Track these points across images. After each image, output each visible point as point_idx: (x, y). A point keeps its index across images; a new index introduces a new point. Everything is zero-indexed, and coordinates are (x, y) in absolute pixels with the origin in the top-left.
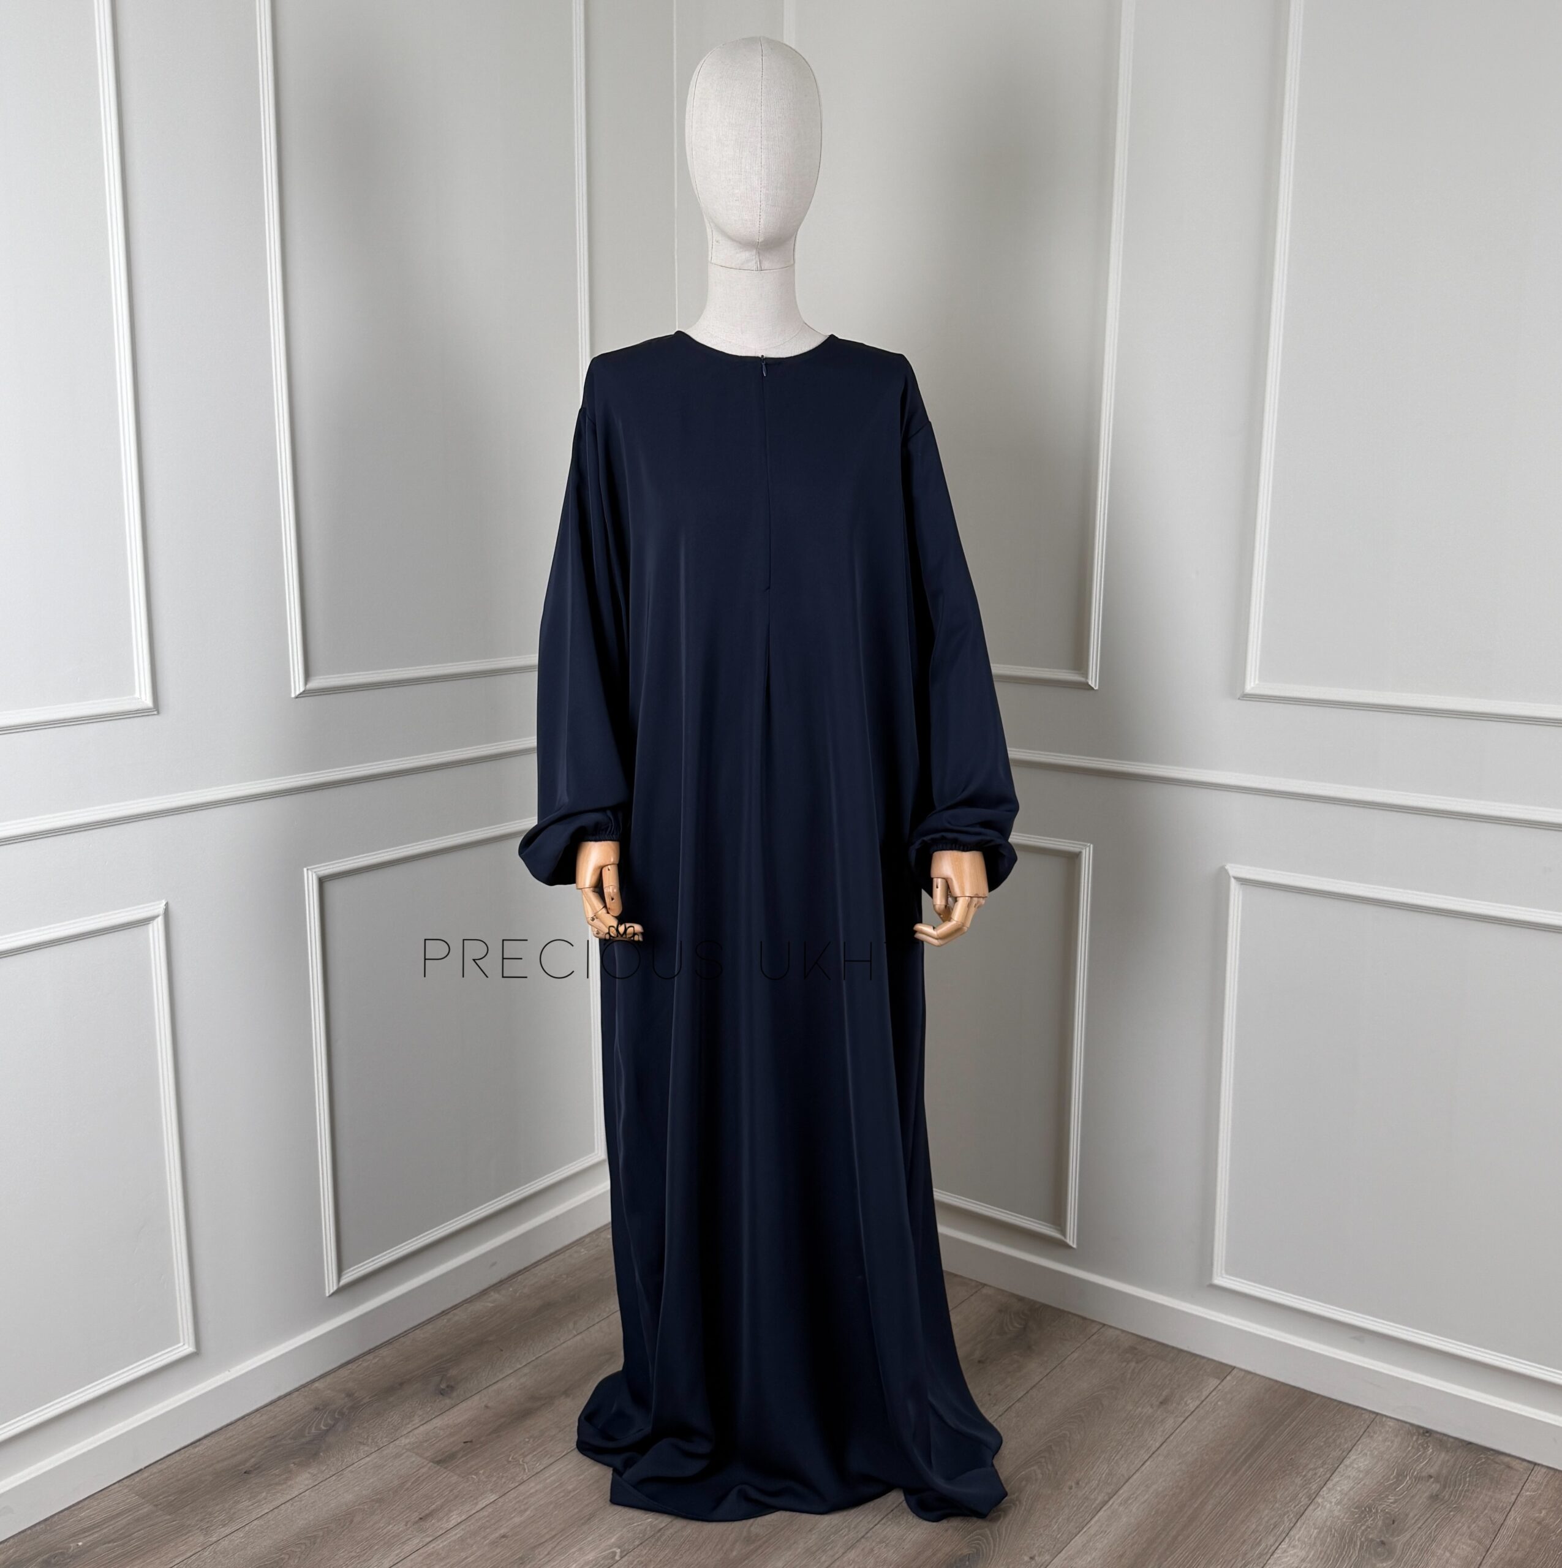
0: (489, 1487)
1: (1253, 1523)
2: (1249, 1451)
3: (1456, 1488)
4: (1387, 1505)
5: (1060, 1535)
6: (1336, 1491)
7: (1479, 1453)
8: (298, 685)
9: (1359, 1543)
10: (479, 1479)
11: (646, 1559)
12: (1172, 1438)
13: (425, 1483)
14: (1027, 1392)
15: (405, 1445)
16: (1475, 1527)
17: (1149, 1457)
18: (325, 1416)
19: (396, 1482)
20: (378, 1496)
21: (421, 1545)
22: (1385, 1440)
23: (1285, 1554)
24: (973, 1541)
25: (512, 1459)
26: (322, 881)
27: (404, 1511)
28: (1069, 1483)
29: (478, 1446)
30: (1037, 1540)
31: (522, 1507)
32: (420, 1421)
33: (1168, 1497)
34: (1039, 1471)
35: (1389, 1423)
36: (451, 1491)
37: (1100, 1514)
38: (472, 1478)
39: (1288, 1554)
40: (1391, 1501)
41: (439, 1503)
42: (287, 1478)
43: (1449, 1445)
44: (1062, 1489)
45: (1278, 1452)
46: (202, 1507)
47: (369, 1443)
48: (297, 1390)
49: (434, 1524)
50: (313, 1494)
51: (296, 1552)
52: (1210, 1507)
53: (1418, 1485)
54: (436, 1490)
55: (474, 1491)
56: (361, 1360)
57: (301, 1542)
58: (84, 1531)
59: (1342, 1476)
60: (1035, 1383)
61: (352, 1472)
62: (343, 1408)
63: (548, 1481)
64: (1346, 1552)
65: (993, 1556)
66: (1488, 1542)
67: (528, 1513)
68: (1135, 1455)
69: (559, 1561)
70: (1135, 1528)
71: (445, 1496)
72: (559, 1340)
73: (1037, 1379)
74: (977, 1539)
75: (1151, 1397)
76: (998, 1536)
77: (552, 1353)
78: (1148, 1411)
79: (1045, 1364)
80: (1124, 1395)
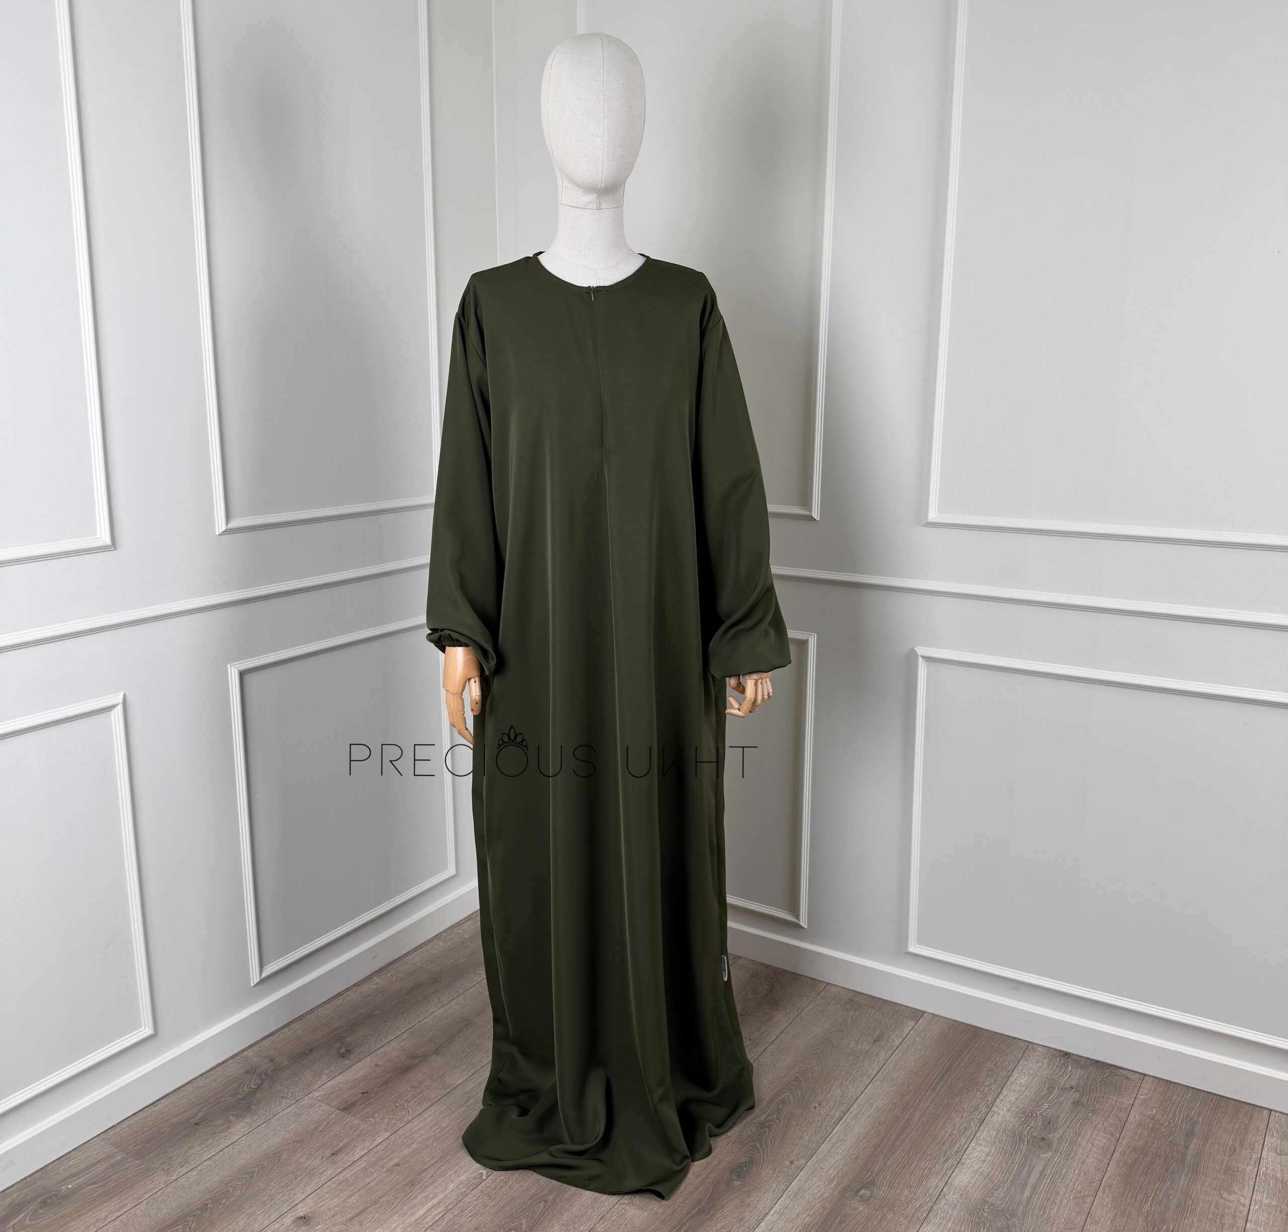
0: (383, 1127)
1: (949, 1128)
2: (941, 1074)
3: (1091, 1095)
4: (1044, 1110)
5: (810, 1144)
6: (1006, 1101)
7: (1105, 1068)
8: (220, 525)
9: (1026, 1140)
10: (375, 1121)
12: (885, 1067)
13: (334, 1126)
14: (778, 1037)
15: (317, 1097)
16: (1107, 1124)
17: (871, 1082)
18: (254, 1077)
19: (312, 1126)
20: (299, 1138)
21: (333, 1174)
22: (1037, 1062)
23: (975, 1151)
24: (746, 1152)
25: (399, 1104)
26: (242, 674)
27: (320, 1149)
28: (814, 1105)
29: (372, 1096)
30: (795, 1148)
31: (409, 1142)
32: (327, 1078)
33: (886, 1111)
34: (791, 1097)
35: (1039, 1049)
36: (356, 1130)
37: (838, 1127)
38: (370, 1120)
39: (977, 1150)
40: (1045, 1107)
41: (346, 1141)
42: (228, 1127)
43: (1083, 1064)
44: (809, 1109)
45: (962, 1074)
46: (163, 1154)
47: (289, 1097)
48: (232, 1058)
49: (343, 1157)
50: (248, 1139)
51: (239, 1185)
52: (917, 1118)
53: (1064, 1094)
54: (343, 1131)
55: (372, 1130)
56: (279, 1032)
57: (242, 1176)
58: (72, 1176)
59: (1009, 1090)
60: (782, 1030)
61: (277, 1120)
62: (267, 1070)
63: (427, 1120)
64: (1018, 1147)
65: (763, 1162)
66: (1117, 1135)
67: (414, 1146)
68: (859, 1081)
69: (440, 1182)
70: (865, 1136)
71: (350, 1136)
72: (428, 1012)
73: (784, 1027)
74: (751, 1150)
75: (867, 1037)
76: (765, 1147)
77: (423, 1022)
78: (866, 1047)
79: (789, 1015)
80: (847, 1036)
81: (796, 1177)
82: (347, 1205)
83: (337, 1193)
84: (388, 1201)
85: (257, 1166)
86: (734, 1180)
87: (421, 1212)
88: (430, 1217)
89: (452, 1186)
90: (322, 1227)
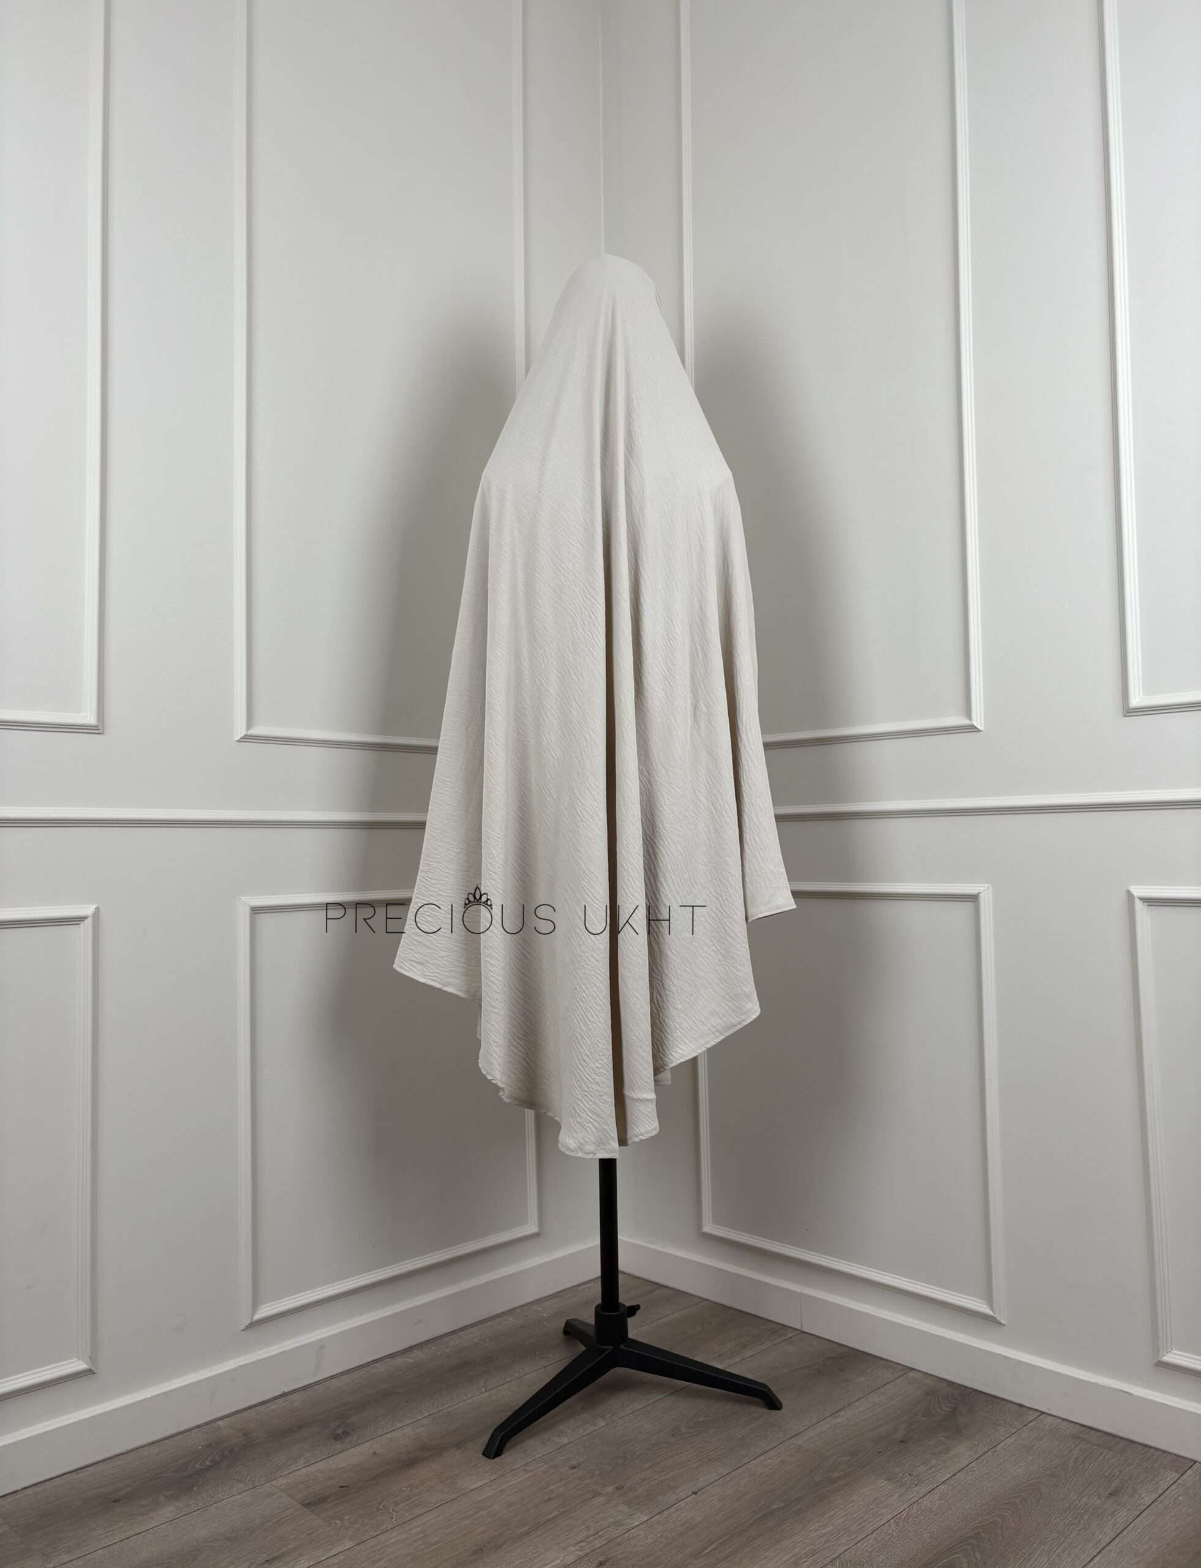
0: (350, 1533)
8: (241, 729)
10: (342, 1525)
12: (1125, 1533)
14: (954, 1475)
15: (280, 1486)
18: (215, 1452)
19: (257, 1522)
20: (234, 1535)
25: (383, 1506)
27: (253, 1552)
29: (353, 1491)
31: (377, 1557)
32: (304, 1464)
36: (311, 1534)
38: (335, 1522)
41: (291, 1546)
42: (152, 1509)
47: (246, 1482)
48: (198, 1427)
50: (169, 1527)
54: (294, 1532)
55: (332, 1536)
56: (271, 1403)
60: (963, 1466)
61: (217, 1507)
62: (235, 1446)
63: (413, 1531)
67: (380, 1564)
68: (1082, 1549)
71: (300, 1540)
72: (466, 1396)
73: (966, 1462)
75: (1100, 1486)
77: (454, 1407)
78: (1095, 1502)
79: (976, 1448)
80: (1067, 1482)
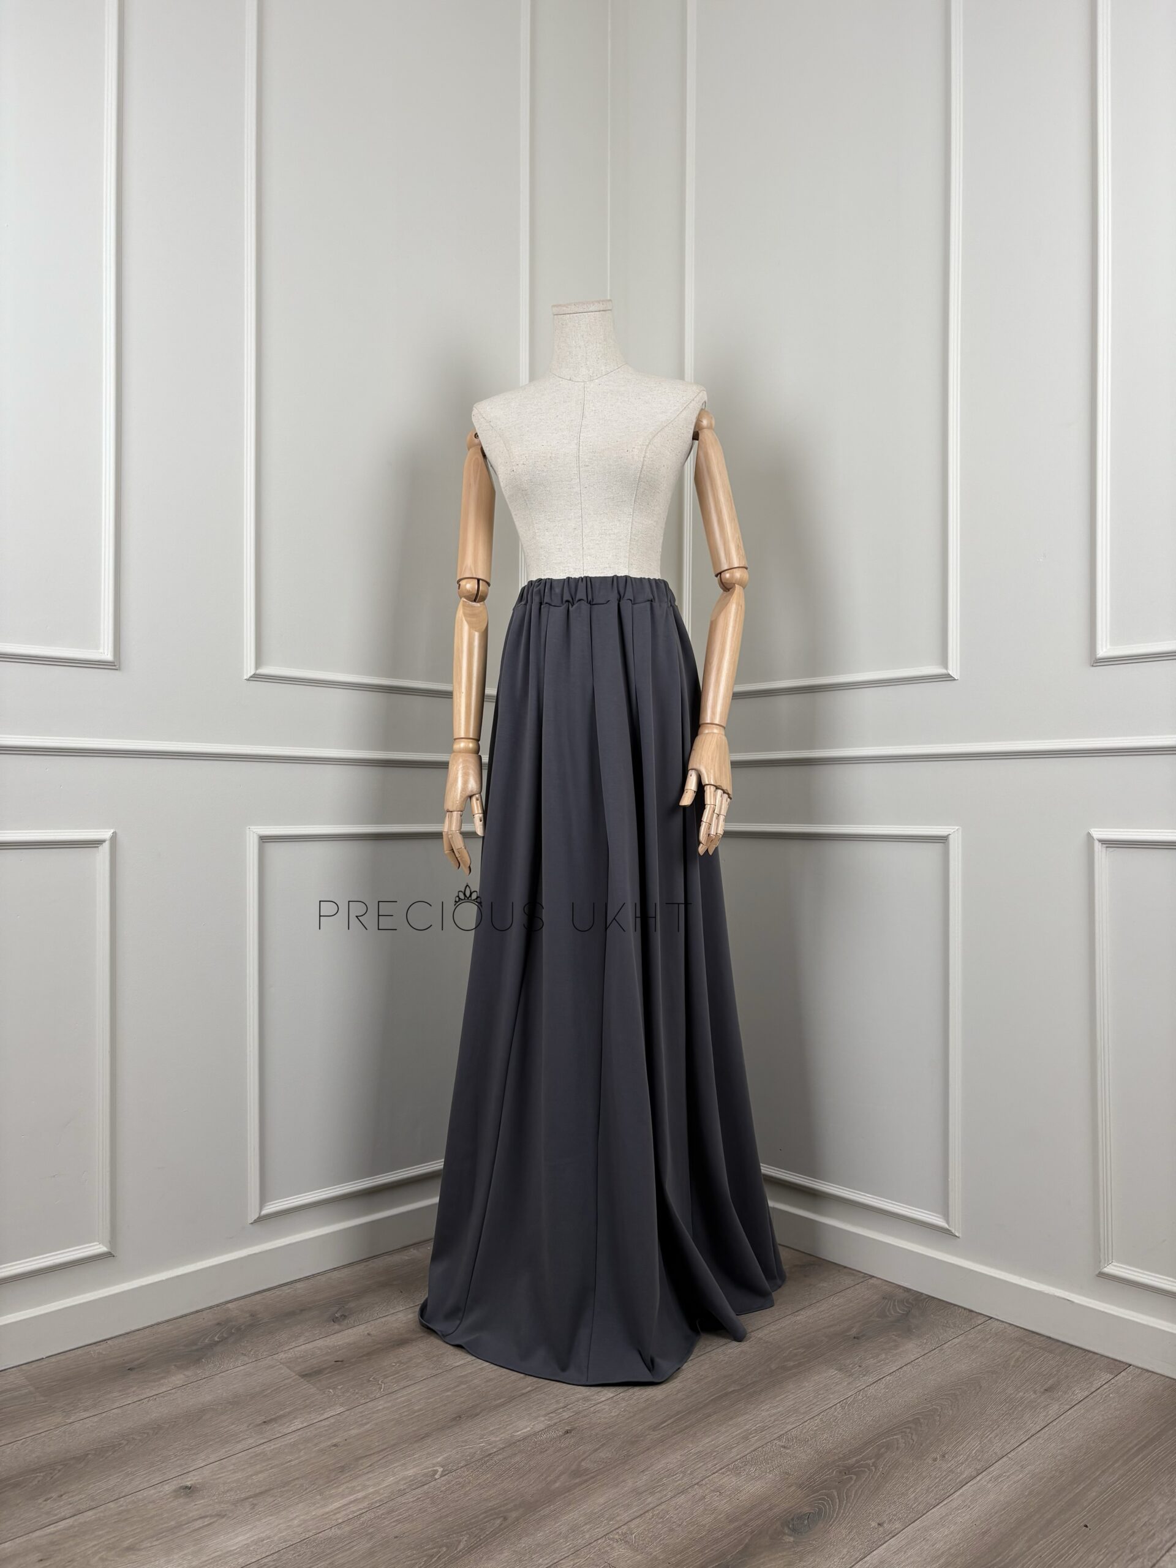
0: (341, 1401)
1: (1145, 1516)
2: (1143, 1443)
5: (915, 1506)
8: (250, 668)
10: (334, 1393)
11: (465, 1481)
12: (1054, 1423)
15: (281, 1359)
17: (1028, 1439)
18: (223, 1330)
19: (258, 1389)
20: (236, 1400)
21: (254, 1445)
24: (816, 1500)
25: (373, 1379)
28: (934, 1455)
29: (346, 1365)
30: (889, 1507)
31: (364, 1421)
32: (303, 1342)
33: (1045, 1479)
34: (901, 1442)
36: (307, 1400)
37: (964, 1488)
38: (329, 1391)
41: (288, 1410)
42: (163, 1376)
44: (925, 1460)
46: (75, 1394)
47: (250, 1355)
49: (274, 1428)
50: (179, 1392)
51: (136, 1439)
52: (1094, 1494)
54: (292, 1399)
55: (325, 1403)
57: (145, 1431)
60: (910, 1361)
61: (222, 1377)
62: (242, 1325)
63: (399, 1400)
65: (837, 1517)
67: (366, 1427)
69: (376, 1474)
70: (1004, 1506)
74: (823, 1499)
75: (1037, 1383)
76: (845, 1497)
78: (1030, 1396)
79: (924, 1346)
80: (1007, 1378)
81: (881, 1545)
82: (249, 1481)
83: (246, 1466)
84: (302, 1485)
85: (169, 1422)
86: (785, 1534)
87: (337, 1505)
88: (344, 1512)
89: (391, 1480)
90: (204, 1502)
